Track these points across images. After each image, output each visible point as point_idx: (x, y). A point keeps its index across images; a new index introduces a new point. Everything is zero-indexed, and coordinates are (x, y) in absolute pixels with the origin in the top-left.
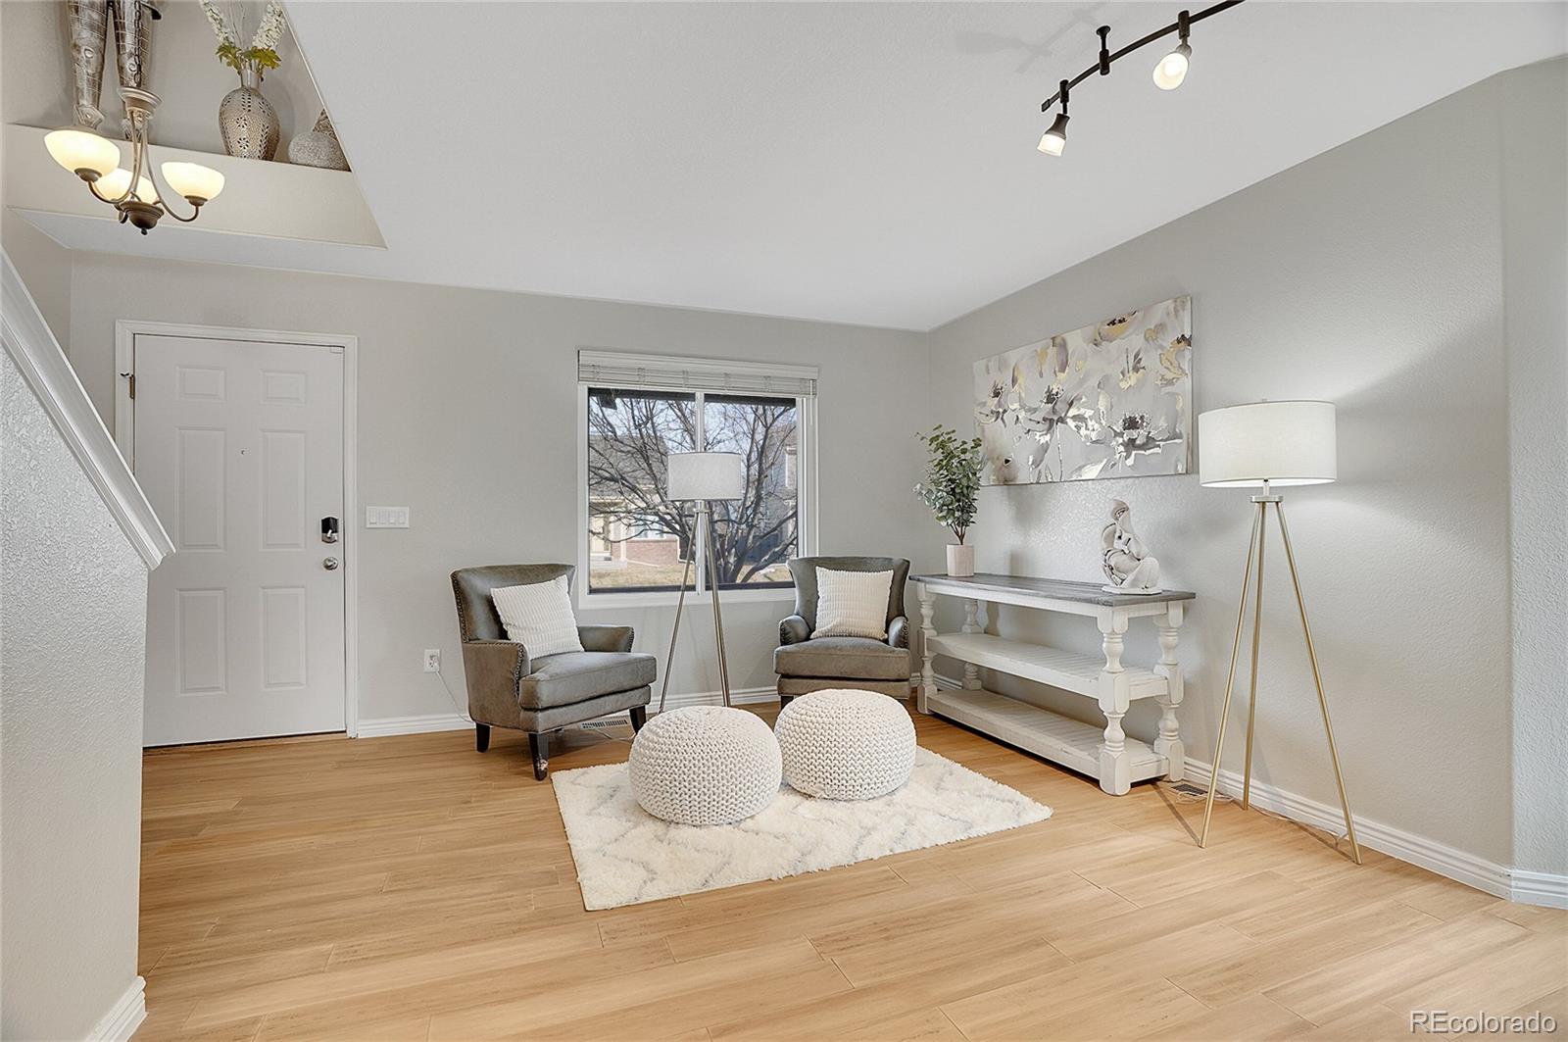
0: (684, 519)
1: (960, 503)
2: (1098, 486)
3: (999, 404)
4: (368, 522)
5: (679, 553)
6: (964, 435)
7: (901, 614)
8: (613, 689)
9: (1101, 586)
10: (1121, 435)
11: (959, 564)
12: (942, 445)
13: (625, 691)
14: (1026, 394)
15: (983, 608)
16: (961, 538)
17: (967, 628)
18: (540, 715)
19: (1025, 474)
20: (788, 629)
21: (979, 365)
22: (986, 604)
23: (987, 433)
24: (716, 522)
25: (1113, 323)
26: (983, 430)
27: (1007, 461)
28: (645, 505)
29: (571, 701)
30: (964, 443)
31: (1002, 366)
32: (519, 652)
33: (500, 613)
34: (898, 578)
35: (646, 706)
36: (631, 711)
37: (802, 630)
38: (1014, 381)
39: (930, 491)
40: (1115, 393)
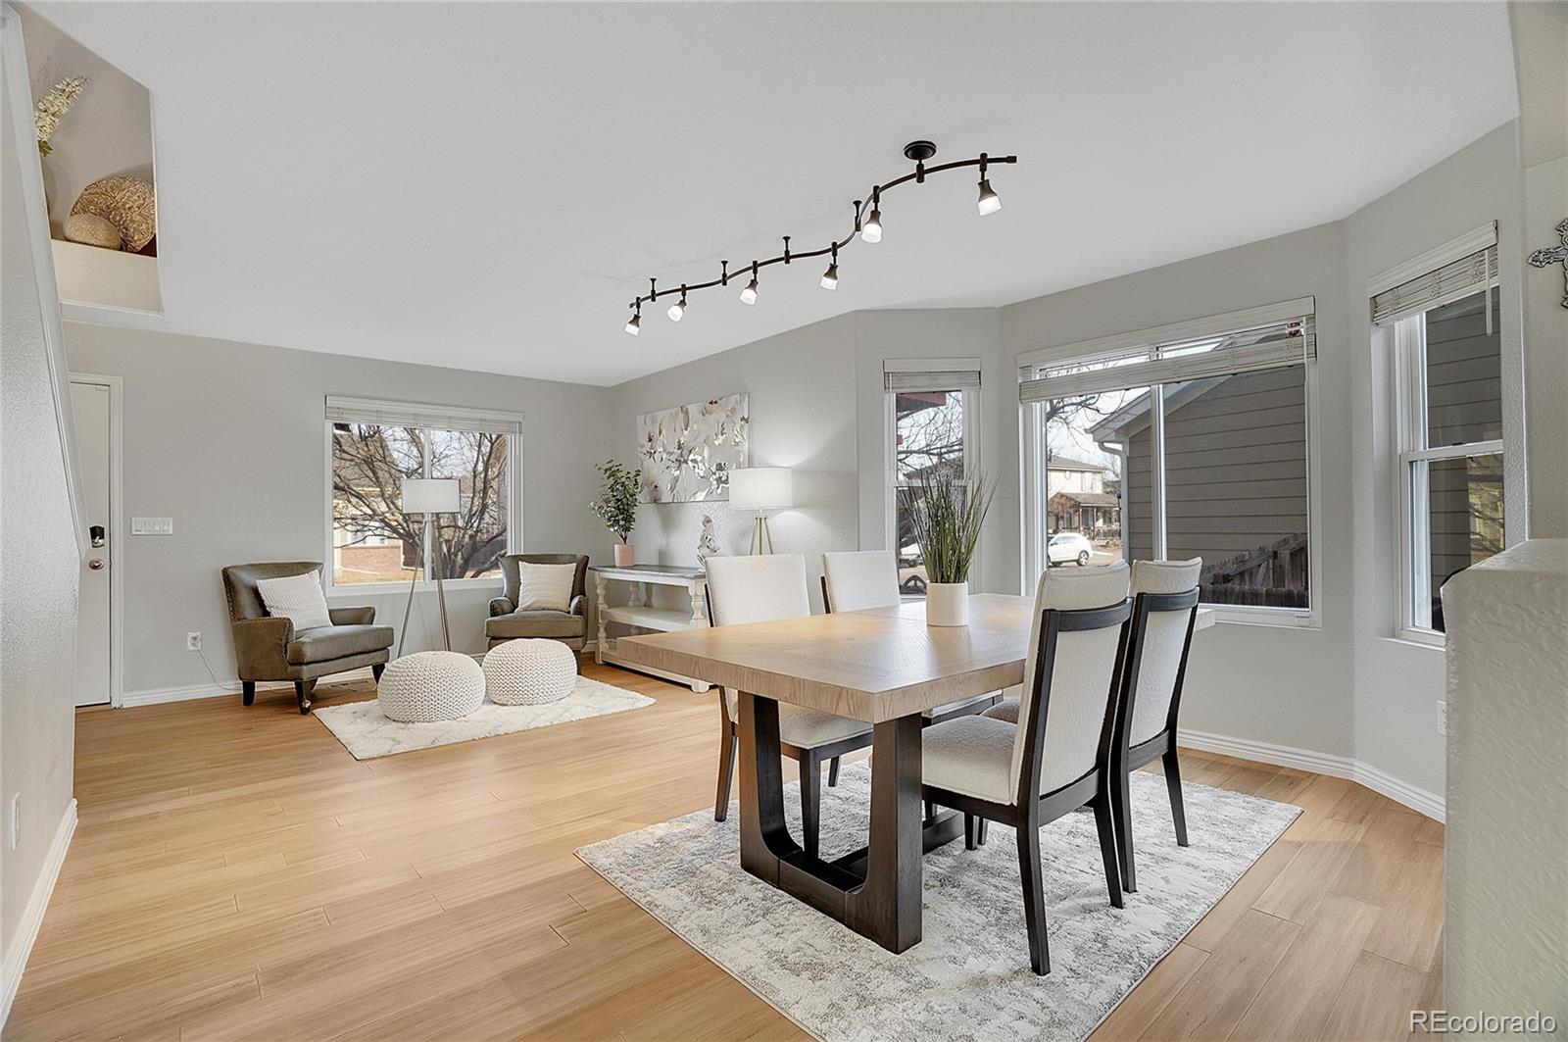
0: (411, 526)
1: (623, 515)
2: (705, 505)
3: (652, 448)
4: (133, 530)
5: (402, 560)
6: (627, 468)
7: (583, 593)
8: (359, 650)
9: (697, 569)
10: (715, 474)
11: (623, 558)
12: (612, 475)
13: (370, 652)
14: (666, 442)
15: (643, 588)
16: (625, 539)
17: (631, 603)
18: (305, 667)
19: (666, 498)
20: (496, 605)
21: (640, 418)
22: (644, 586)
23: (645, 467)
24: (443, 527)
25: (711, 403)
26: (642, 465)
27: (656, 487)
28: (370, 512)
29: (329, 657)
30: (629, 473)
31: (654, 421)
32: (286, 624)
33: (264, 598)
34: (580, 569)
35: (386, 664)
36: (373, 667)
37: (507, 606)
38: (660, 433)
39: (600, 507)
40: (712, 447)
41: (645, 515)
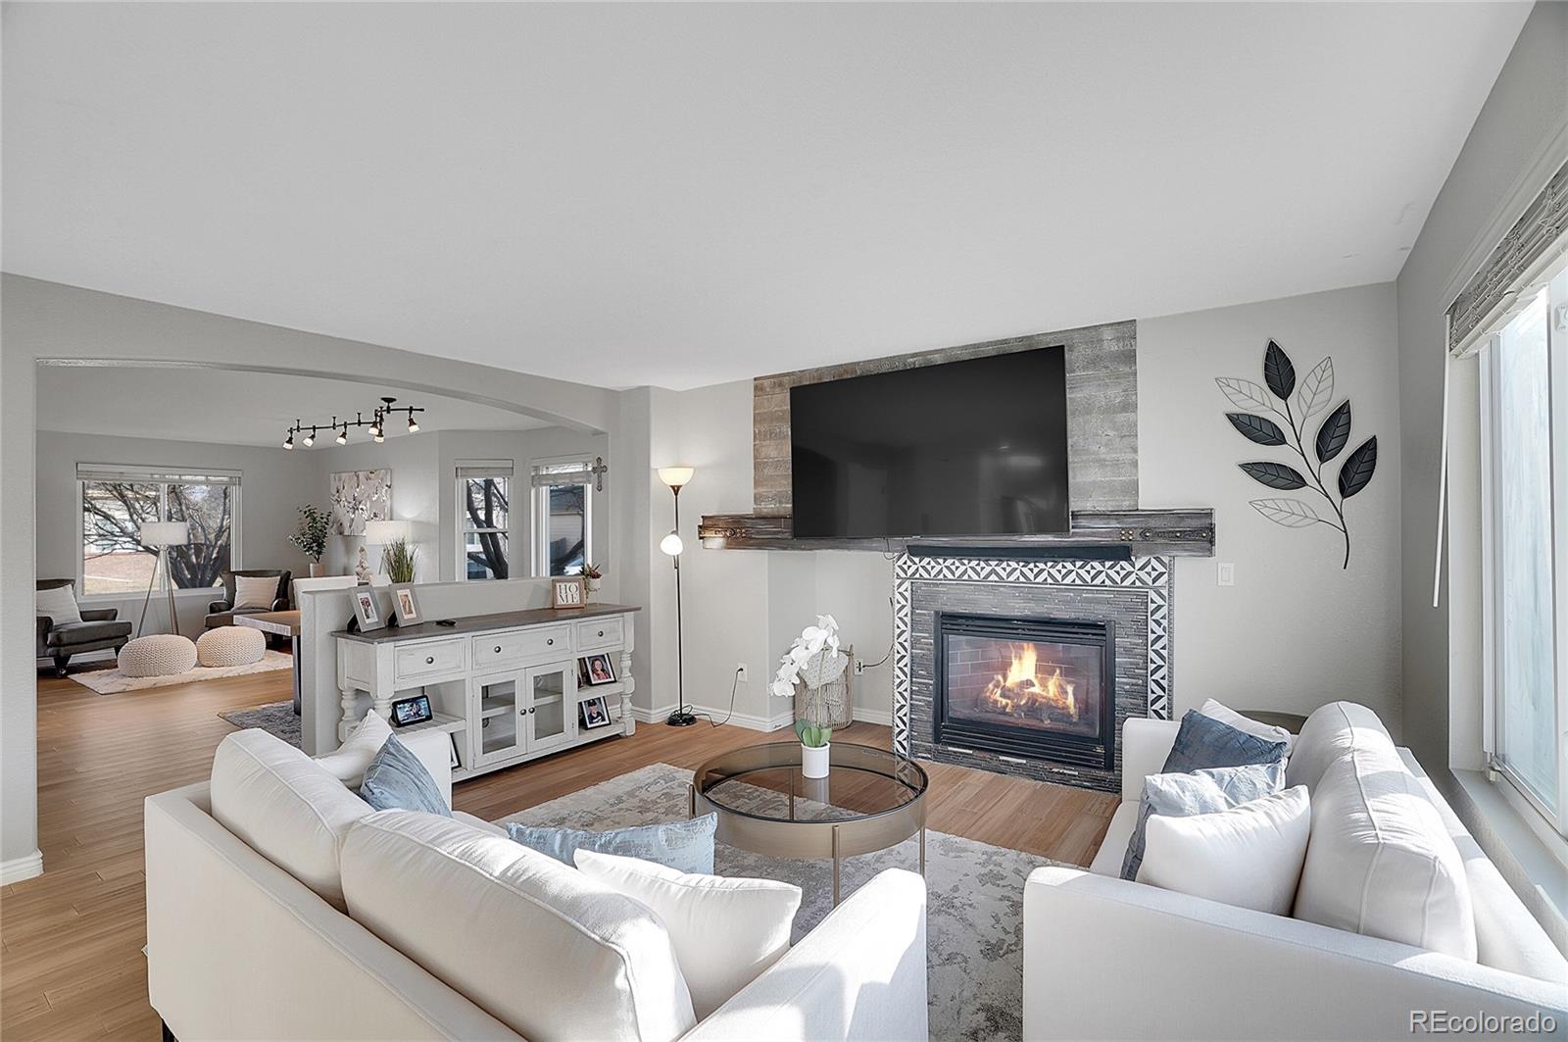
1: (316, 543)
3: (338, 497)
6: (321, 511)
8: (104, 637)
11: (315, 572)
12: (310, 515)
13: (112, 638)
14: (346, 494)
16: (318, 560)
19: (347, 532)
20: (216, 606)
21: (333, 476)
23: (335, 510)
25: (371, 472)
26: (332, 509)
27: (341, 524)
29: (81, 641)
31: (341, 479)
34: (284, 580)
36: (115, 648)
37: (224, 606)
38: (343, 487)
39: (298, 539)
40: (371, 501)
41: (333, 542)
